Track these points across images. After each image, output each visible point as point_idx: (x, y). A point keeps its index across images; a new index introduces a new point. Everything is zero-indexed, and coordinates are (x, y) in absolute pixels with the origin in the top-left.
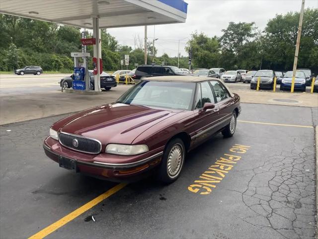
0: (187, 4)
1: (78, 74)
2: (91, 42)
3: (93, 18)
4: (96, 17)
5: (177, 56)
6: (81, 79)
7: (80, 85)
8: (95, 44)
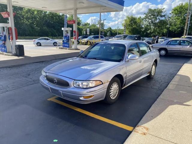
0: (124, 1)
1: (65, 39)
2: (73, 23)
3: (74, 10)
4: (76, 9)
5: (117, 29)
6: (67, 42)
7: (67, 45)
8: (75, 23)
